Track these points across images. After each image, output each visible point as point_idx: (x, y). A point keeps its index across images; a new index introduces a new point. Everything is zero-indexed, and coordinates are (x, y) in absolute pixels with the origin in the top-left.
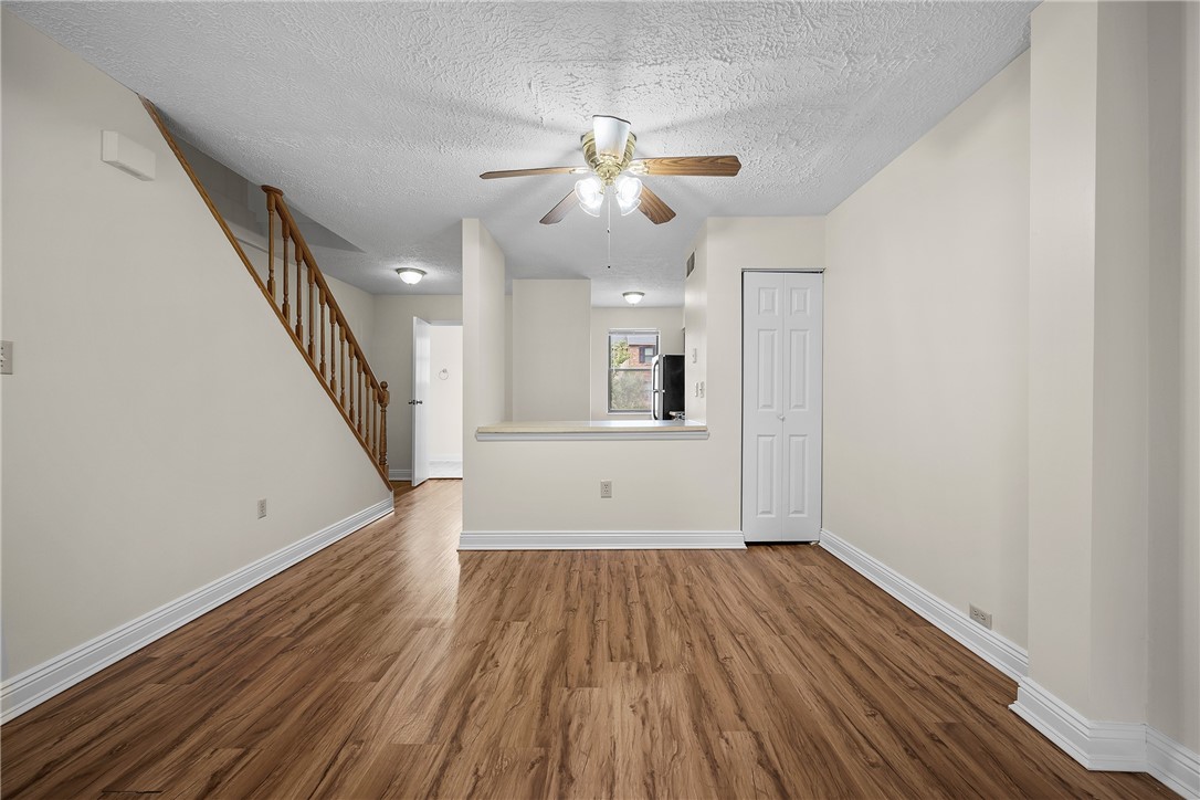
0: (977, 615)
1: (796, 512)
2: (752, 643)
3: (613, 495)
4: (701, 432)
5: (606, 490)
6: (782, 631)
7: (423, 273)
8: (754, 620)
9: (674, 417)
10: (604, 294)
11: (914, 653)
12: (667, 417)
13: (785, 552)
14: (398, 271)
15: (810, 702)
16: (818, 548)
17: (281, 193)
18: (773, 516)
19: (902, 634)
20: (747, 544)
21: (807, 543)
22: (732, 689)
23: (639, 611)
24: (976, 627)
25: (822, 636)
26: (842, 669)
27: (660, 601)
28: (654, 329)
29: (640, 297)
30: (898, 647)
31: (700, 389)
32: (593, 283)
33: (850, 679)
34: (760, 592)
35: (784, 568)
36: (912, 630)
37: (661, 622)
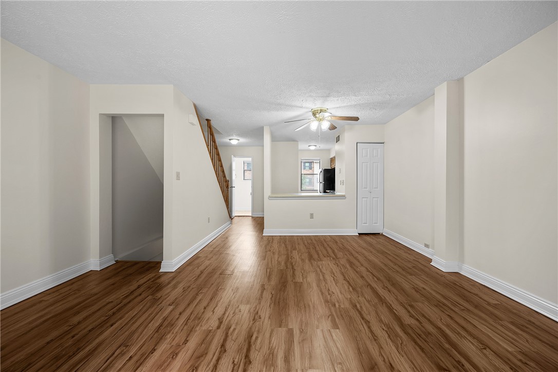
0: (427, 246)
1: (375, 223)
2: (363, 254)
3: (314, 217)
4: (343, 197)
5: (312, 216)
6: (371, 252)
7: (239, 140)
8: (363, 250)
9: (328, 192)
10: (302, 146)
11: (409, 256)
12: (325, 192)
13: (372, 236)
14: (230, 140)
15: (379, 263)
16: (382, 235)
17: (210, 120)
18: (367, 225)
19: (405, 252)
20: (359, 234)
21: (379, 234)
22: (359, 261)
23: (329, 249)
24: (426, 249)
25: (383, 253)
26: (388, 258)
27: (334, 247)
28: (318, 158)
29: (315, 147)
30: (405, 255)
31: (342, 183)
32: (299, 143)
33: (390, 260)
34: (365, 245)
35: (372, 240)
36: (409, 252)
37: (336, 251)
